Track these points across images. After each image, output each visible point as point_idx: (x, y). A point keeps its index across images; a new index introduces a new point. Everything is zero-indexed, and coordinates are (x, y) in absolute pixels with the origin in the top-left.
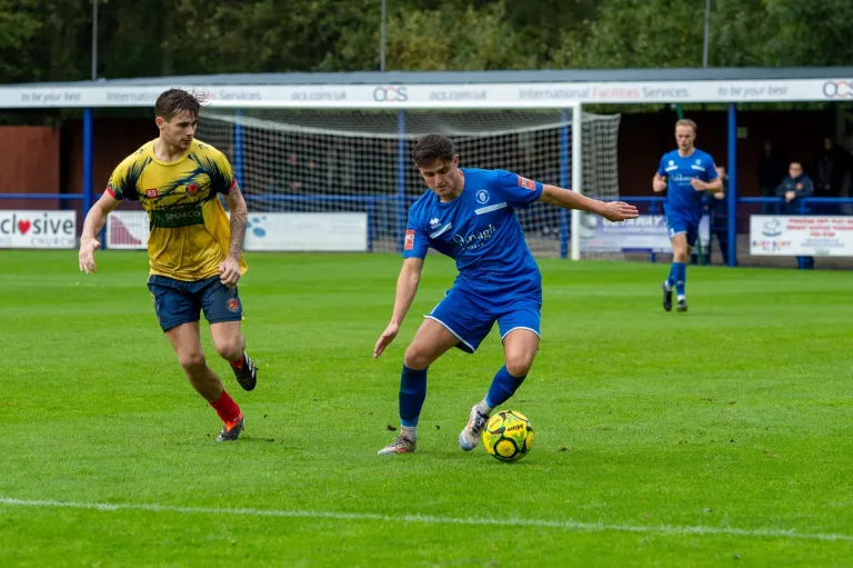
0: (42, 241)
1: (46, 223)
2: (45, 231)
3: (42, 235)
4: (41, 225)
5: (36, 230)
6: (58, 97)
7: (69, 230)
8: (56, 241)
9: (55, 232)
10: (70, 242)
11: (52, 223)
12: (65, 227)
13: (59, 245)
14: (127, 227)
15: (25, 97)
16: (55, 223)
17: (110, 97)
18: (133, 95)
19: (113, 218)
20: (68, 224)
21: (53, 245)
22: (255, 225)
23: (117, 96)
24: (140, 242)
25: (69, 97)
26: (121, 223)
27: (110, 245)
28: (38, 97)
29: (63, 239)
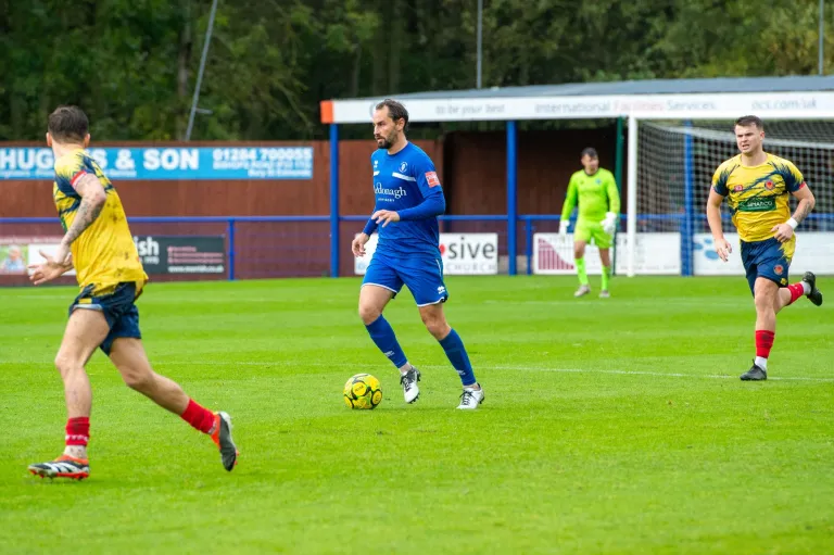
0: (458, 267)
1: (462, 247)
2: (462, 256)
3: (458, 260)
4: (457, 249)
5: (452, 254)
6: (479, 109)
7: (489, 254)
8: (475, 267)
9: (473, 256)
10: (490, 267)
11: (469, 247)
12: (484, 252)
13: (479, 271)
14: (557, 251)
15: (440, 110)
16: (474, 248)
17: (538, 108)
18: (566, 106)
19: (540, 241)
20: (489, 248)
21: (471, 272)
22: (707, 247)
23: (546, 107)
24: (572, 267)
25: (490, 109)
26: (549, 246)
27: (537, 270)
28: (455, 110)
29: (482, 265)
